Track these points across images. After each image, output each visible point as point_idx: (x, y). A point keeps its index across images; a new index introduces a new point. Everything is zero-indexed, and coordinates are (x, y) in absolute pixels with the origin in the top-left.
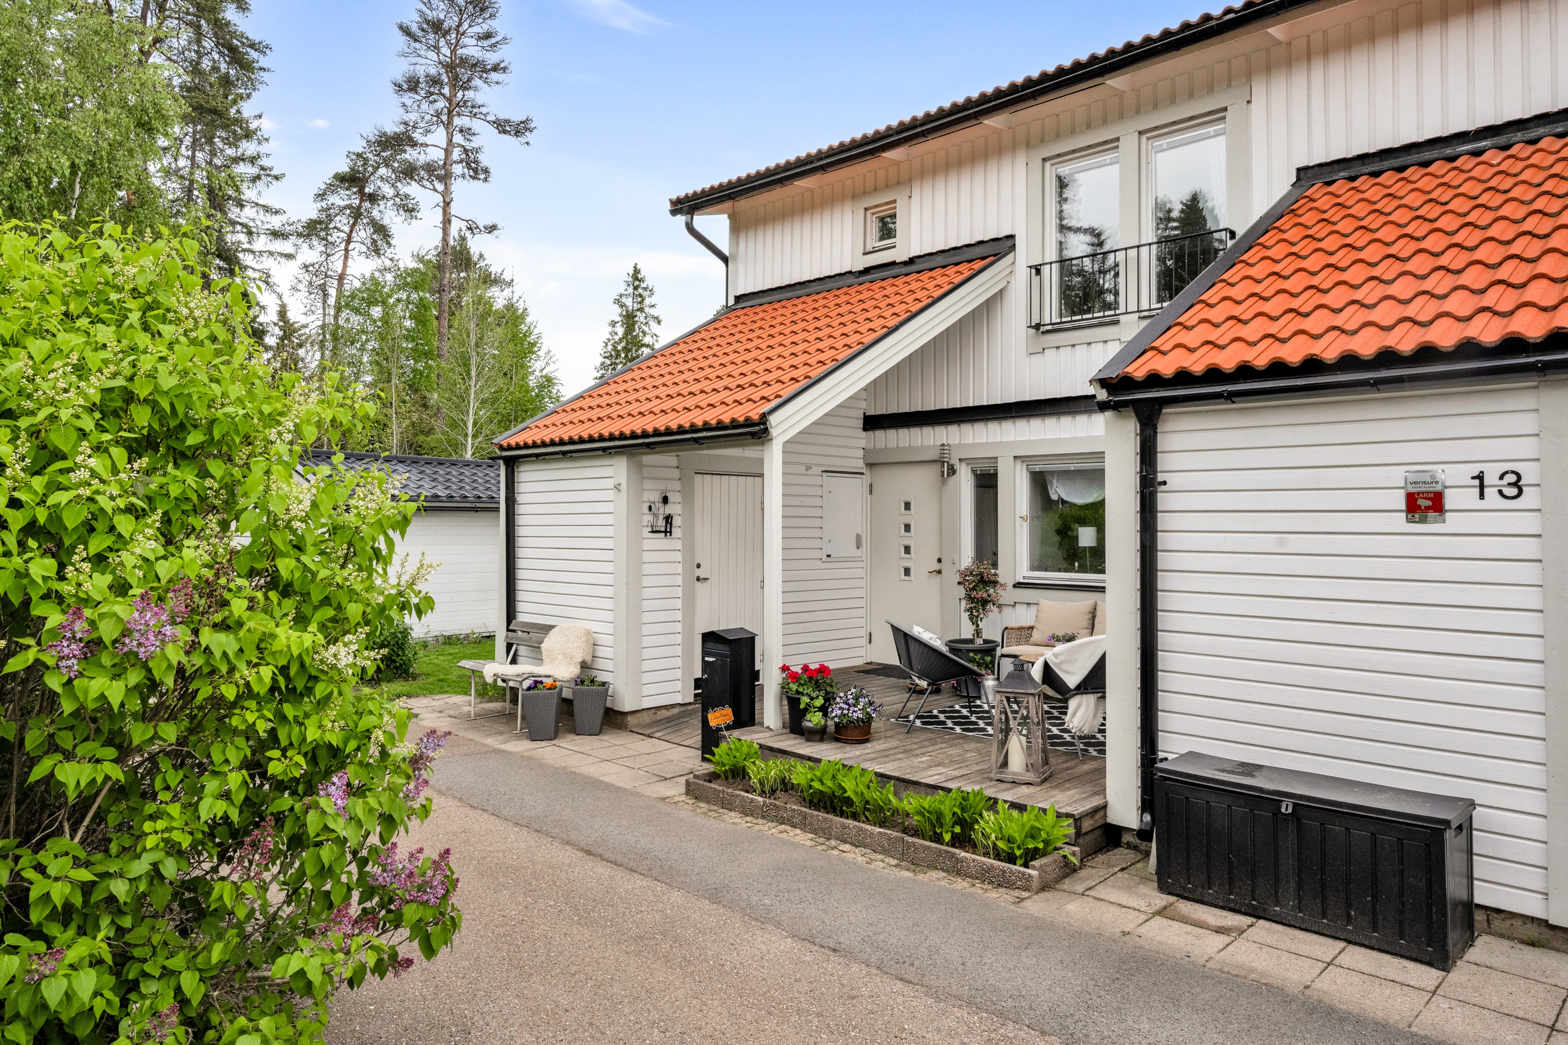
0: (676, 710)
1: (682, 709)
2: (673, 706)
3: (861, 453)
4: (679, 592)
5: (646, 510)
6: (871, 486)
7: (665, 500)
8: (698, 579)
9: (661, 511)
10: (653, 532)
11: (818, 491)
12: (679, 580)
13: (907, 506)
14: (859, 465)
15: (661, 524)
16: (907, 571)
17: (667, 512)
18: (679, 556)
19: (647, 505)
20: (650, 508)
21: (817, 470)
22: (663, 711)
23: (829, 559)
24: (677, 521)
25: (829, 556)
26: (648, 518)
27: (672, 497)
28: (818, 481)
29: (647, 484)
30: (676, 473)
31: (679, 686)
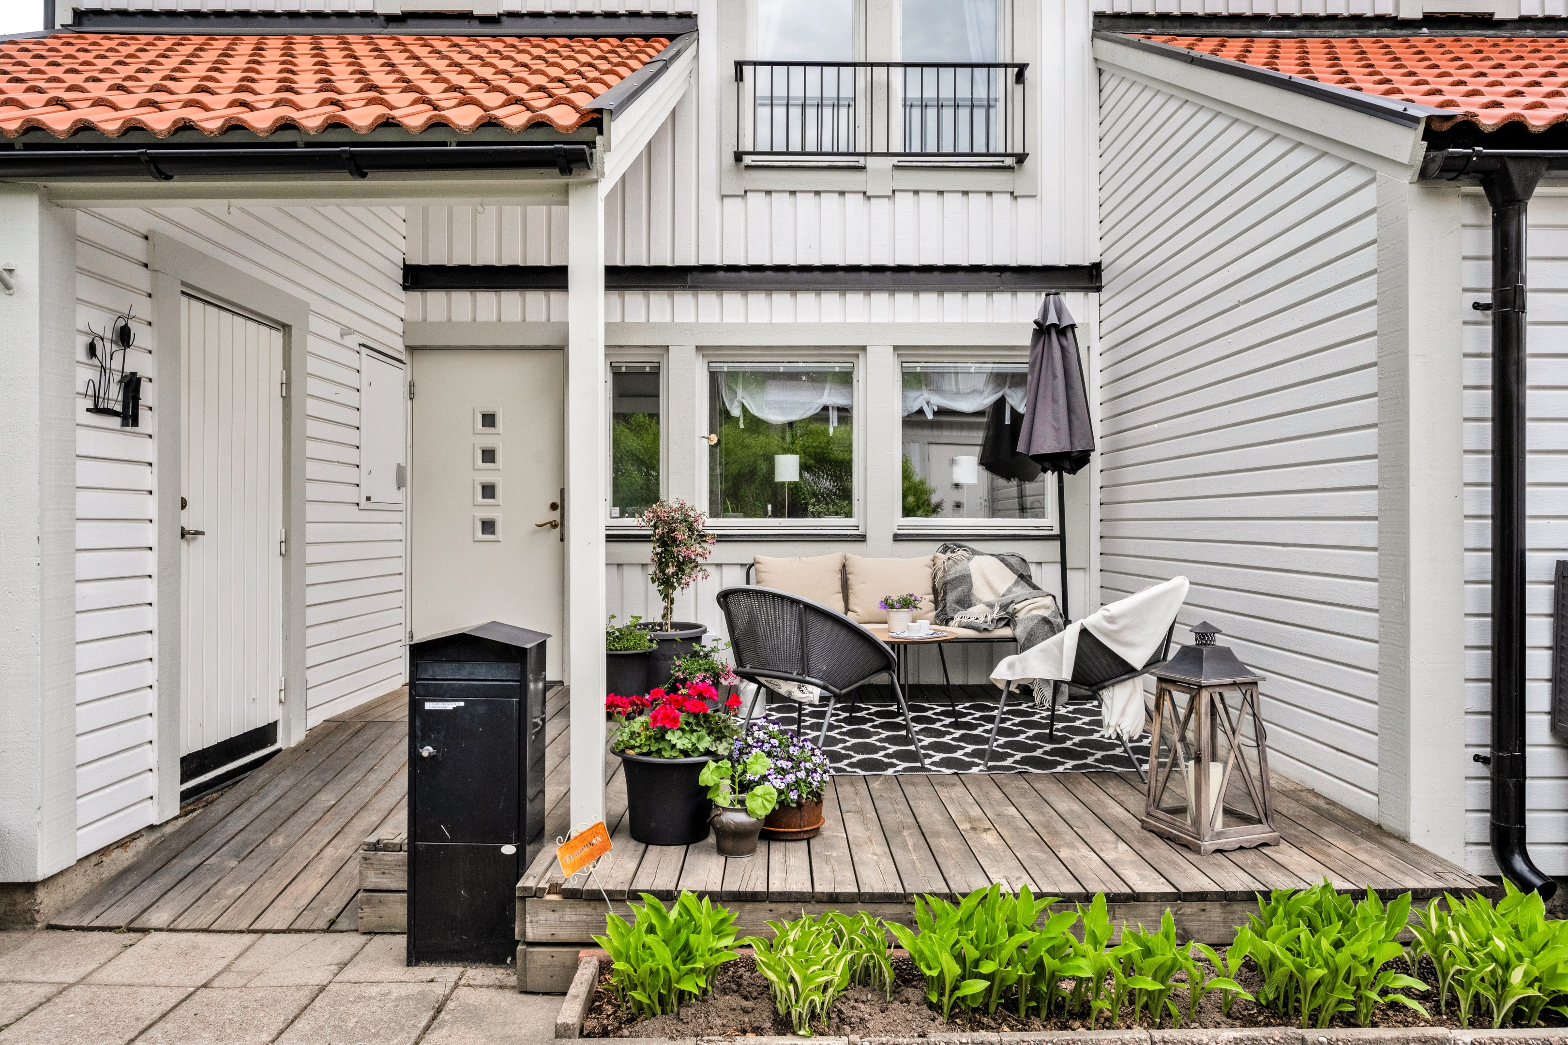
0: (141, 844)
1: (154, 836)
2: (133, 837)
3: (399, 327)
4: (150, 563)
5: (81, 354)
6: (412, 385)
7: (124, 337)
8: (184, 534)
9: (116, 364)
10: (97, 410)
11: (352, 379)
12: (150, 535)
13: (489, 420)
14: (397, 345)
15: (115, 396)
16: (488, 526)
17: (128, 370)
18: (149, 479)
19: (82, 342)
20: (92, 350)
21: (353, 341)
22: (115, 854)
23: (369, 505)
24: (148, 394)
25: (368, 499)
26: (86, 374)
27: (141, 335)
28: (352, 359)
29: (86, 288)
30: (142, 279)
31: (151, 784)
